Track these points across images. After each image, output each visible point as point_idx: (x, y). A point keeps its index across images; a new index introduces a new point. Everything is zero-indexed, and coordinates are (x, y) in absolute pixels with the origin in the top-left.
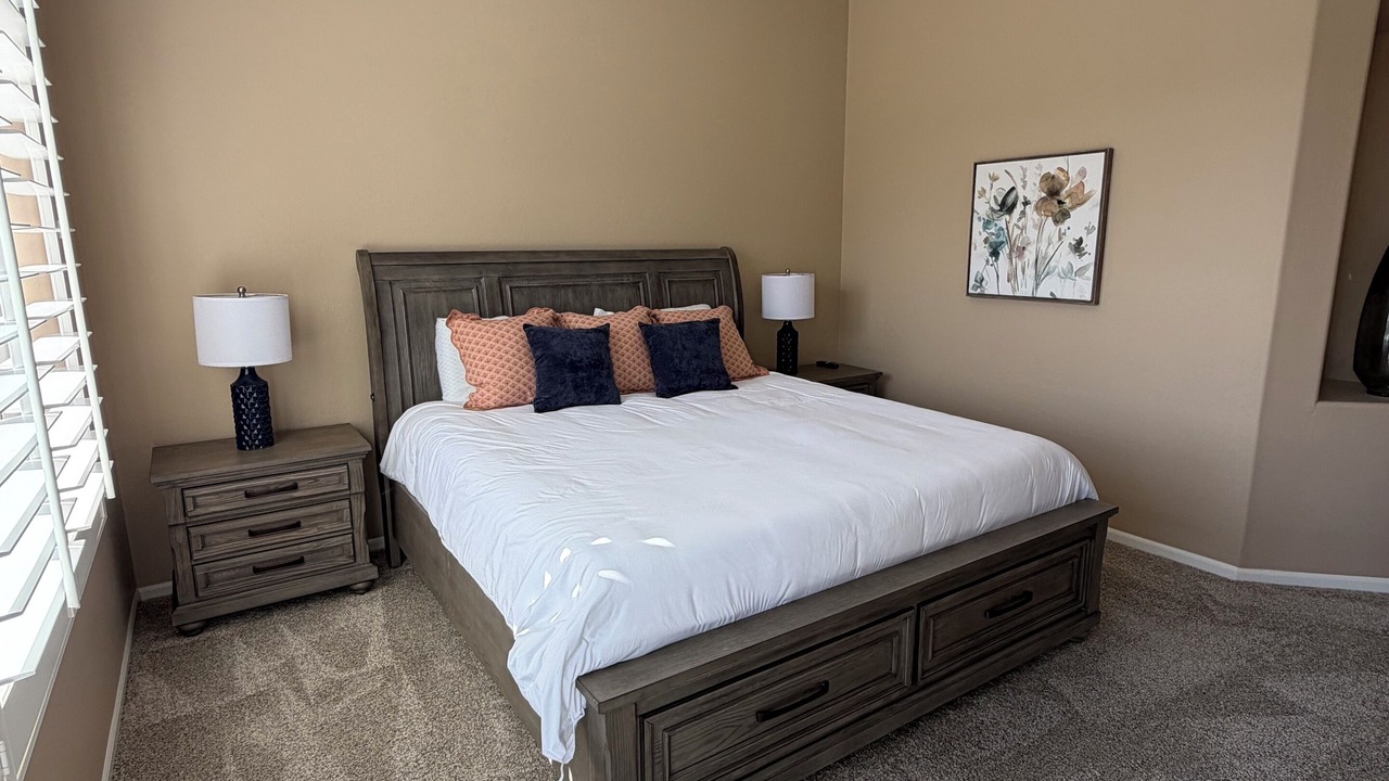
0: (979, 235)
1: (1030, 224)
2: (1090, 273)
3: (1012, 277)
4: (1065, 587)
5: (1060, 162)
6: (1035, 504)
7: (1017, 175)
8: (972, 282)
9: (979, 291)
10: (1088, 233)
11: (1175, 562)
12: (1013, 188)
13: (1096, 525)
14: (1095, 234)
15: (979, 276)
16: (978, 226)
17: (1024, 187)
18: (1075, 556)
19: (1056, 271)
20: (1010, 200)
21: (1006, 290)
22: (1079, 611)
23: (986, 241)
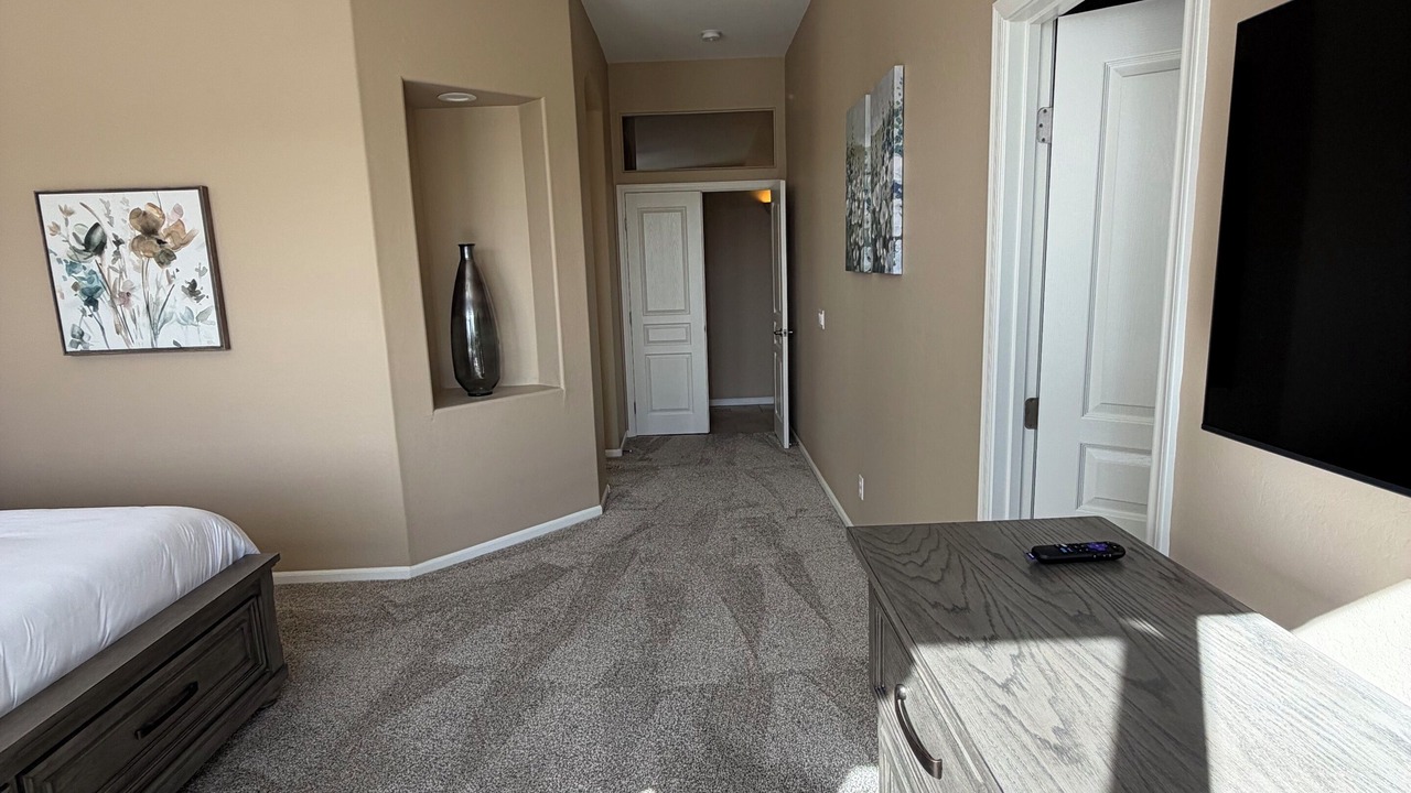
0: (64, 282)
1: (129, 266)
2: (213, 316)
3: (121, 328)
4: (241, 657)
5: (149, 197)
6: (180, 583)
7: (100, 210)
8: (68, 339)
9: (80, 348)
10: (201, 275)
11: (360, 582)
12: (97, 225)
13: (259, 580)
14: (208, 274)
15: (77, 330)
16: (59, 271)
17: (111, 224)
18: (244, 621)
19: (174, 317)
20: (96, 238)
21: (117, 343)
22: (263, 674)
23: (75, 287)
